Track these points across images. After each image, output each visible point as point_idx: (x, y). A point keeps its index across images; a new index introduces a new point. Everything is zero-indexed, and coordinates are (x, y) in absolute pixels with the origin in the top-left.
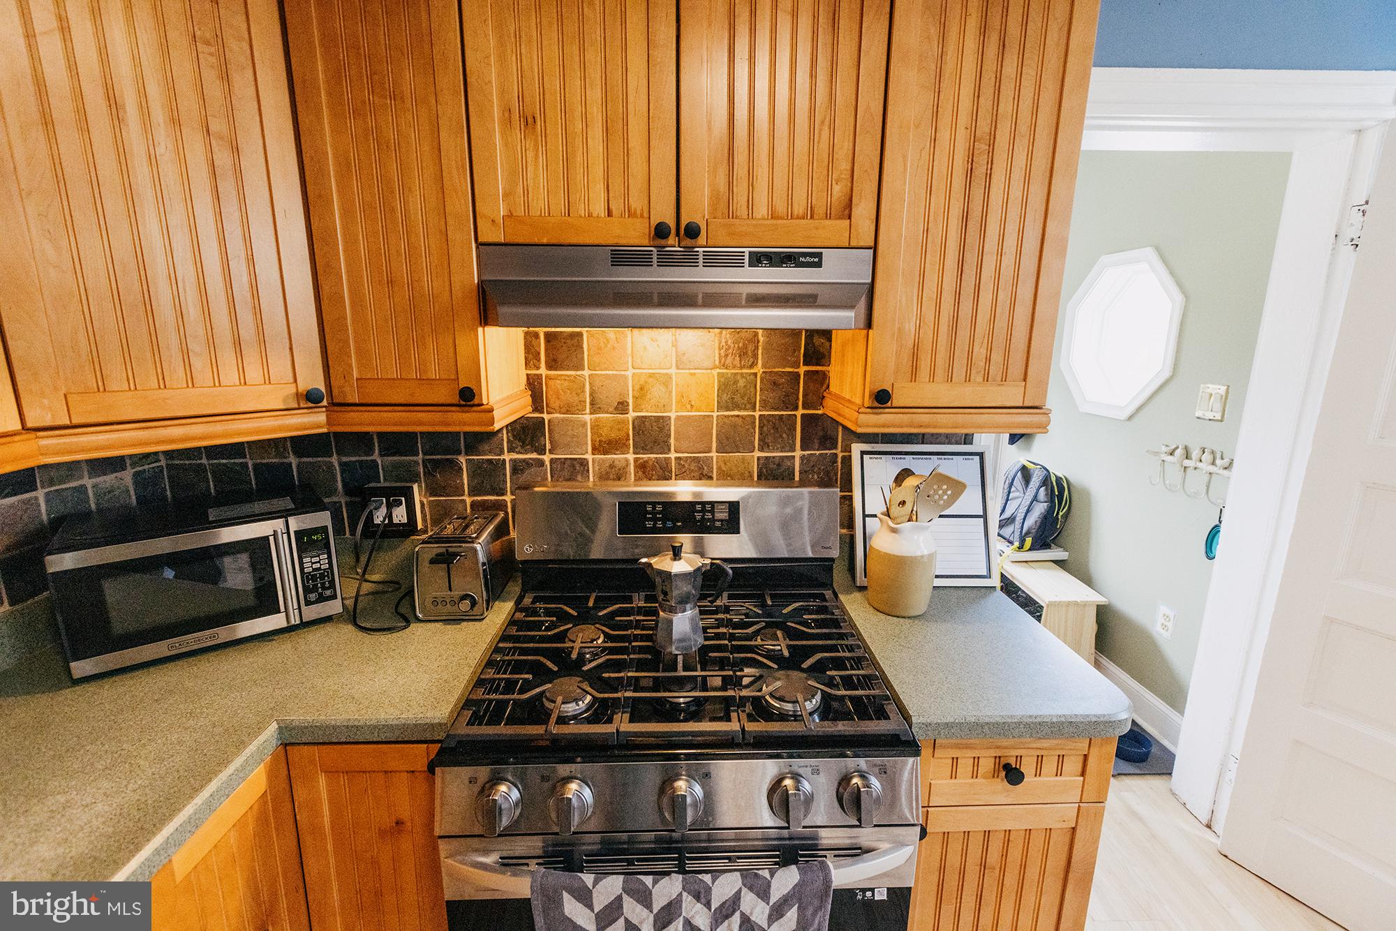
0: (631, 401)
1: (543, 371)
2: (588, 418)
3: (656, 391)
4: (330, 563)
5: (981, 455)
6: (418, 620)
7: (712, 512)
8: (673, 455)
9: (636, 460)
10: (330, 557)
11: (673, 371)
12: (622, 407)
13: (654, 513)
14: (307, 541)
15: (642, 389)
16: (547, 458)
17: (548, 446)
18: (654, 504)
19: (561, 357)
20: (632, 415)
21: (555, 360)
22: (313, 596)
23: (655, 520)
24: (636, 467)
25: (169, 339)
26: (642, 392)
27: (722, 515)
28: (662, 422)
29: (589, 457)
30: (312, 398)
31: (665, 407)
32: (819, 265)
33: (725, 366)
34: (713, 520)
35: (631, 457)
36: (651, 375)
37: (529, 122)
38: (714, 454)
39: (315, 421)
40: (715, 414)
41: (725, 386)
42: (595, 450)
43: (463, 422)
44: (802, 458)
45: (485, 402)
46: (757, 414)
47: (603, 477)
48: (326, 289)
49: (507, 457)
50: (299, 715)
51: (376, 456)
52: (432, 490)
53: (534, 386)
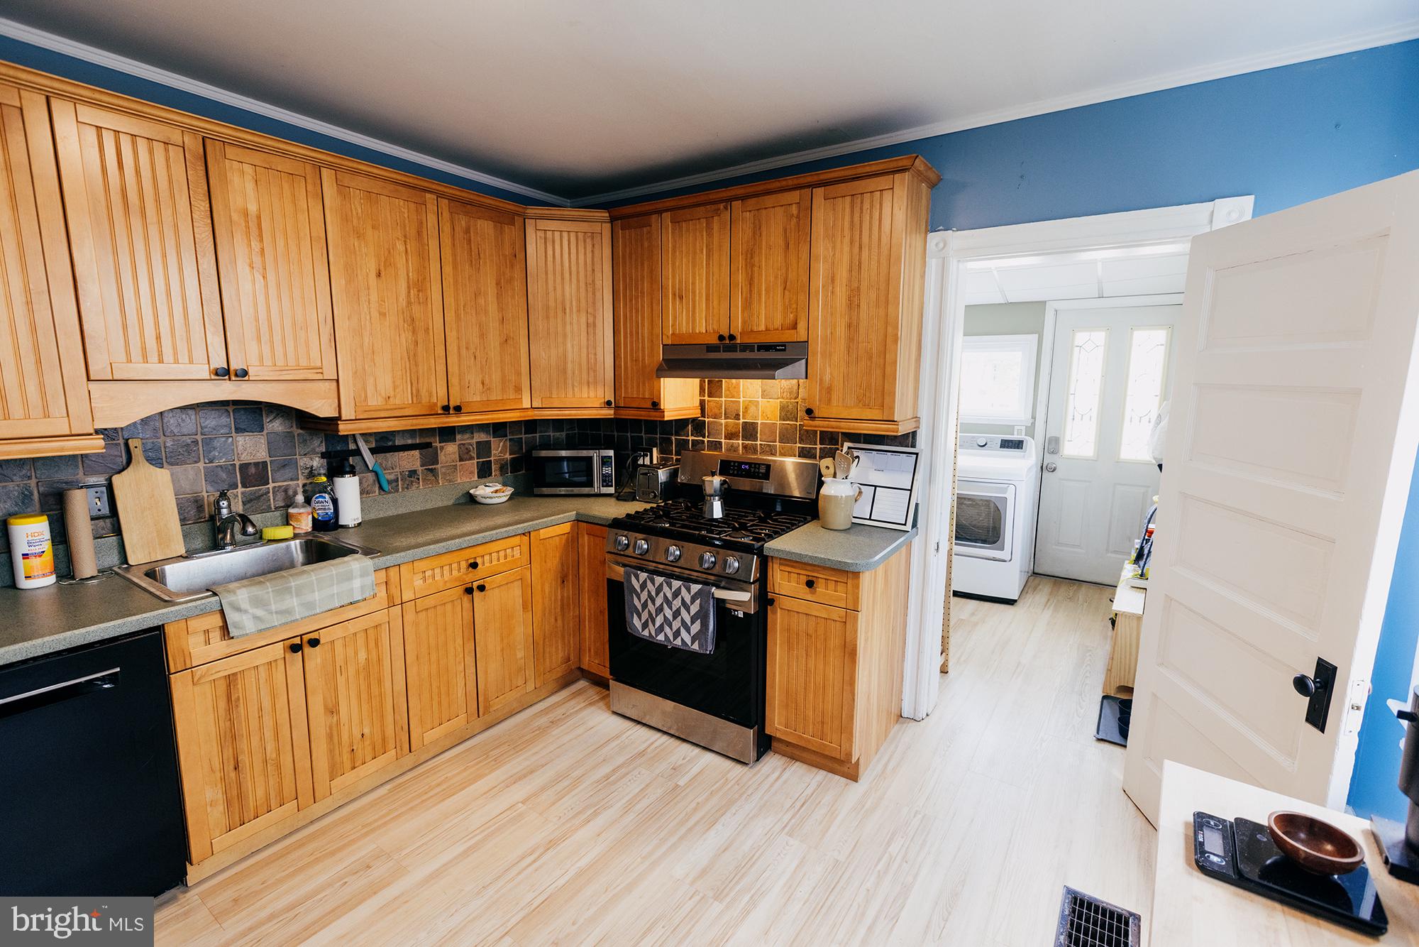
0: (741, 414)
1: (706, 398)
2: (723, 421)
3: (752, 409)
4: (612, 471)
5: (917, 454)
6: (637, 500)
7: (759, 469)
8: (759, 443)
9: (743, 444)
10: (612, 470)
11: (760, 399)
12: (737, 417)
13: (734, 466)
14: (605, 461)
15: (746, 408)
16: (706, 440)
17: (707, 434)
18: (735, 462)
19: (713, 391)
20: (742, 421)
21: (711, 393)
22: (605, 484)
23: (734, 470)
24: (743, 447)
25: (569, 381)
26: (746, 409)
27: (763, 470)
28: (754, 425)
29: (723, 441)
30: (609, 403)
31: (756, 418)
32: (784, 350)
33: (783, 398)
34: (758, 473)
35: (740, 442)
36: (750, 401)
37: (681, 298)
38: (778, 444)
39: (609, 413)
40: (778, 422)
41: (782, 408)
42: (726, 438)
43: (653, 416)
44: (820, 449)
45: (662, 408)
46: (798, 424)
47: (728, 450)
48: (617, 363)
49: (691, 438)
50: (581, 511)
51: (643, 434)
52: (661, 452)
53: (702, 404)
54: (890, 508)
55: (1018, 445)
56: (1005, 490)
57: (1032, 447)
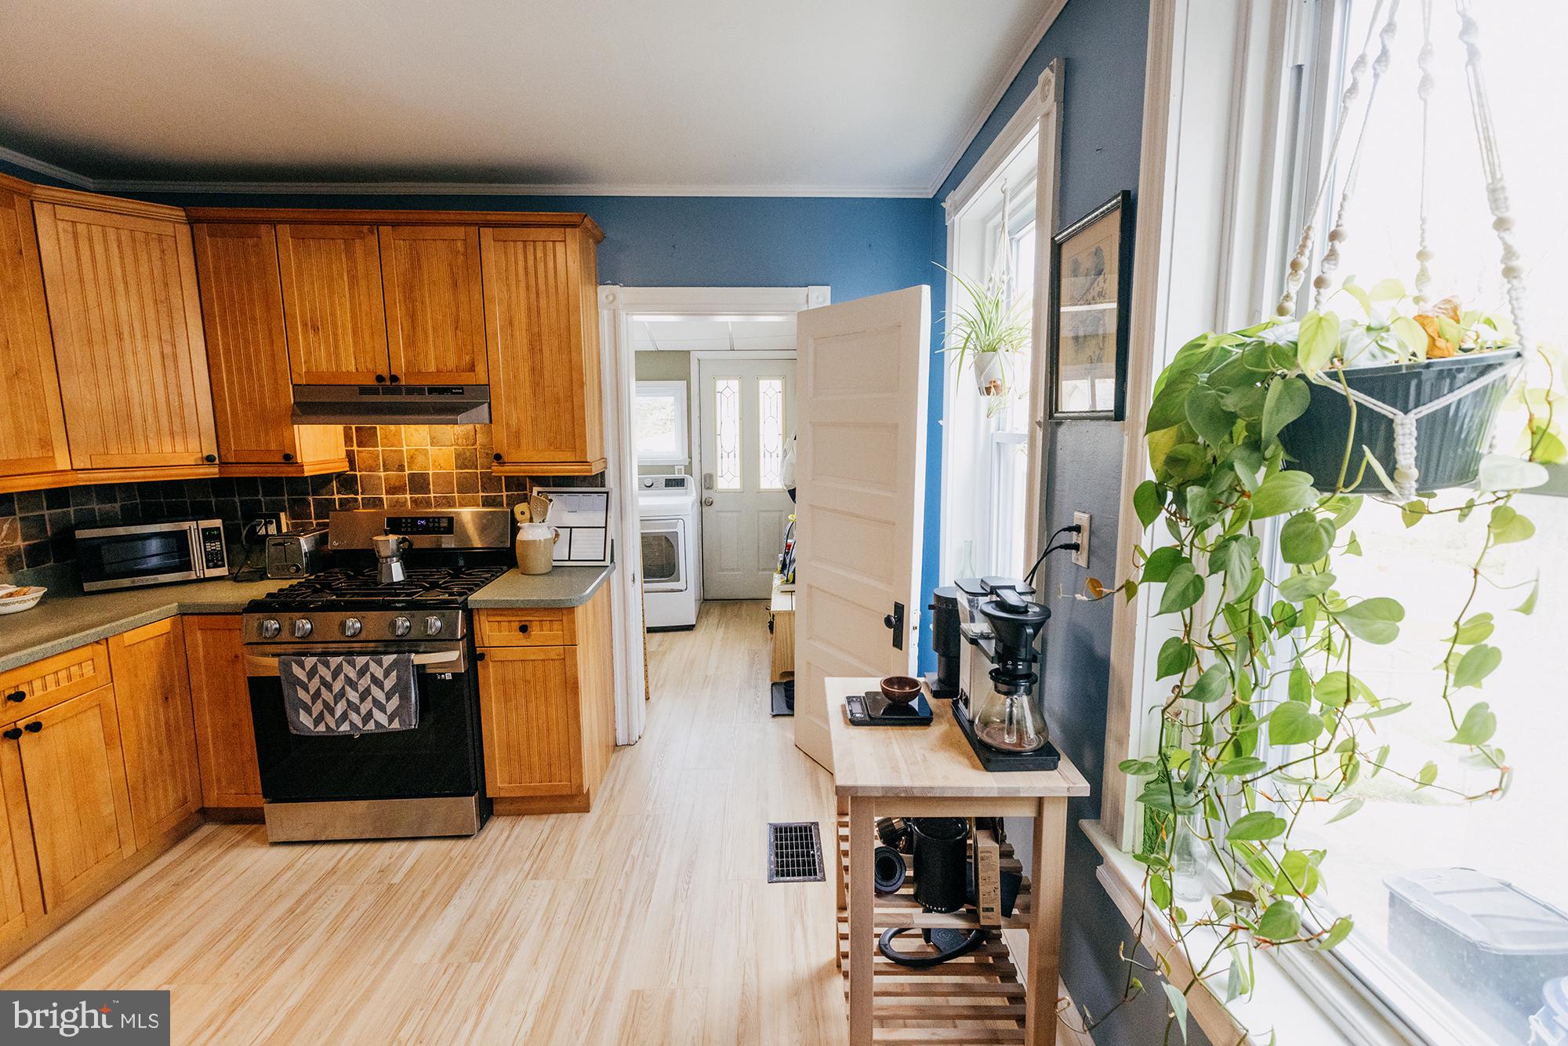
0: (406, 464)
1: (355, 448)
2: (382, 474)
3: (420, 459)
4: (221, 547)
5: (607, 493)
6: (269, 579)
7: (439, 523)
8: (432, 495)
9: (411, 498)
10: (221, 544)
11: (429, 447)
12: (401, 468)
13: (406, 523)
14: (209, 535)
15: (412, 457)
16: (359, 497)
17: (360, 491)
18: (406, 518)
19: (364, 440)
20: (407, 472)
21: (361, 442)
22: (211, 564)
23: (407, 527)
24: (411, 502)
26: (412, 458)
27: (444, 524)
28: (424, 477)
29: (384, 496)
30: (210, 459)
31: (426, 468)
32: (462, 393)
33: (457, 444)
34: (439, 527)
35: (408, 496)
36: (416, 450)
37: (316, 329)
38: (456, 495)
39: (213, 471)
40: (455, 471)
41: (458, 456)
42: (387, 493)
43: (288, 471)
44: (507, 496)
45: (299, 461)
46: (479, 471)
47: (390, 506)
48: (218, 406)
49: (336, 497)
50: (187, 601)
51: (260, 497)
52: (293, 516)
53: (350, 456)
54: (587, 547)
55: (679, 483)
56: (675, 525)
57: (692, 483)
